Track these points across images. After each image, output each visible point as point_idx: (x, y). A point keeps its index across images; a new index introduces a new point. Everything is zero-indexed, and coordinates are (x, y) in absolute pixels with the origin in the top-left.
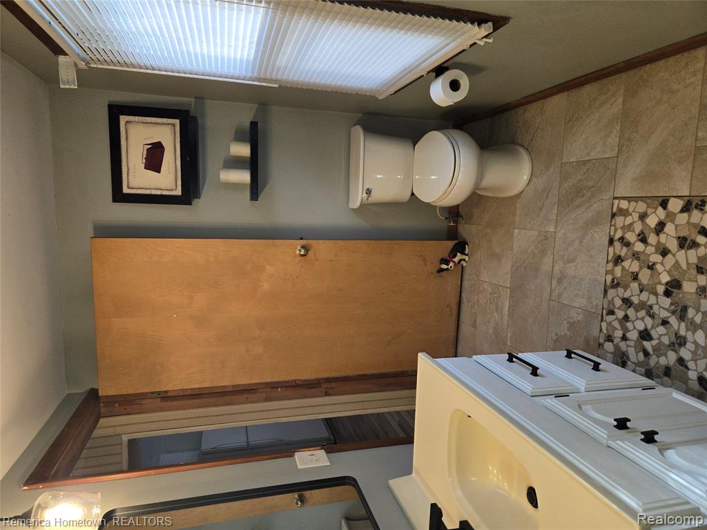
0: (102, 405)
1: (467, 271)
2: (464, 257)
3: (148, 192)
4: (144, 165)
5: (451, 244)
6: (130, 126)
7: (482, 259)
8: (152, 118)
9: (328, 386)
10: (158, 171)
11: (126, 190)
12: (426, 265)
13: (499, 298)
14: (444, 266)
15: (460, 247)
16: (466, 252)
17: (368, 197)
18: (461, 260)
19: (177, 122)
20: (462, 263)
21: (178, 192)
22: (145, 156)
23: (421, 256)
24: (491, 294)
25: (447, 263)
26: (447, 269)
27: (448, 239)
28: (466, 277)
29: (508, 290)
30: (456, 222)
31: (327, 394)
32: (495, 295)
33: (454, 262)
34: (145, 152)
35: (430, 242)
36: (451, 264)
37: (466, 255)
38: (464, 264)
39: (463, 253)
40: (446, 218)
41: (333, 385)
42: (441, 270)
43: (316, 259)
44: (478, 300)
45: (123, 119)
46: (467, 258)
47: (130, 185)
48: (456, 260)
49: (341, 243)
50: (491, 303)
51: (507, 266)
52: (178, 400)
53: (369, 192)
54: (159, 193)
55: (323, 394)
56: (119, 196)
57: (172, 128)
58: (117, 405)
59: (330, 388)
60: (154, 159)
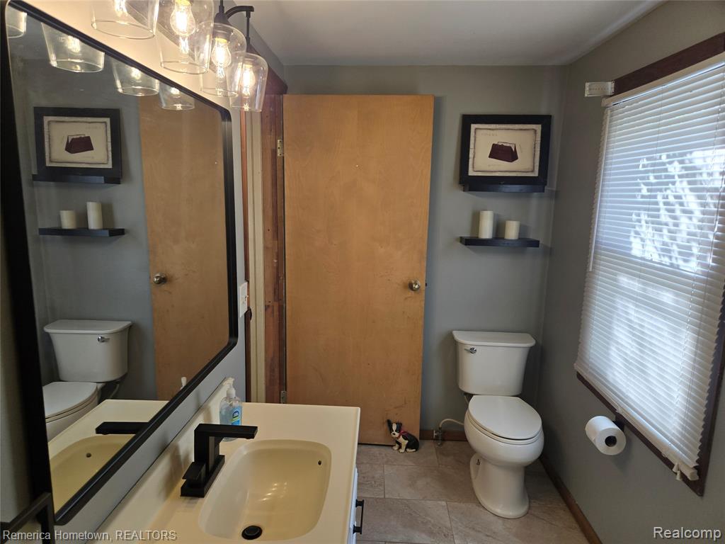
0: (273, 96)
1: (388, 450)
2: (404, 447)
3: (472, 146)
4: (496, 143)
5: (416, 434)
6: (532, 132)
7: (406, 467)
8: (539, 152)
9: (276, 308)
10: (491, 156)
11: (473, 126)
12: (396, 408)
13: (372, 486)
14: (394, 427)
15: (413, 444)
16: (408, 450)
17: (467, 350)
18: (400, 444)
19: (536, 174)
20: (397, 445)
21: (471, 173)
22: (505, 145)
23: (405, 403)
24: (373, 477)
25: (399, 430)
26: (391, 430)
27: (421, 430)
28: (383, 450)
29: (383, 496)
30: (437, 439)
31: (267, 307)
32: (373, 483)
33: (399, 436)
34: (508, 145)
35: (419, 411)
36: (397, 434)
37: (405, 450)
38: (396, 448)
39: (408, 446)
40: (440, 428)
41: (276, 313)
42: (390, 424)
43: (406, 299)
44: (363, 463)
45: (538, 127)
46: (402, 450)
47: (478, 131)
48: (401, 440)
49: (421, 323)
50: (364, 477)
51: (406, 494)
52: (272, 165)
53: (472, 351)
54: (471, 155)
55: (268, 304)
56: (468, 121)
57: (530, 170)
58: (271, 109)
59: (273, 310)
60: (503, 152)
